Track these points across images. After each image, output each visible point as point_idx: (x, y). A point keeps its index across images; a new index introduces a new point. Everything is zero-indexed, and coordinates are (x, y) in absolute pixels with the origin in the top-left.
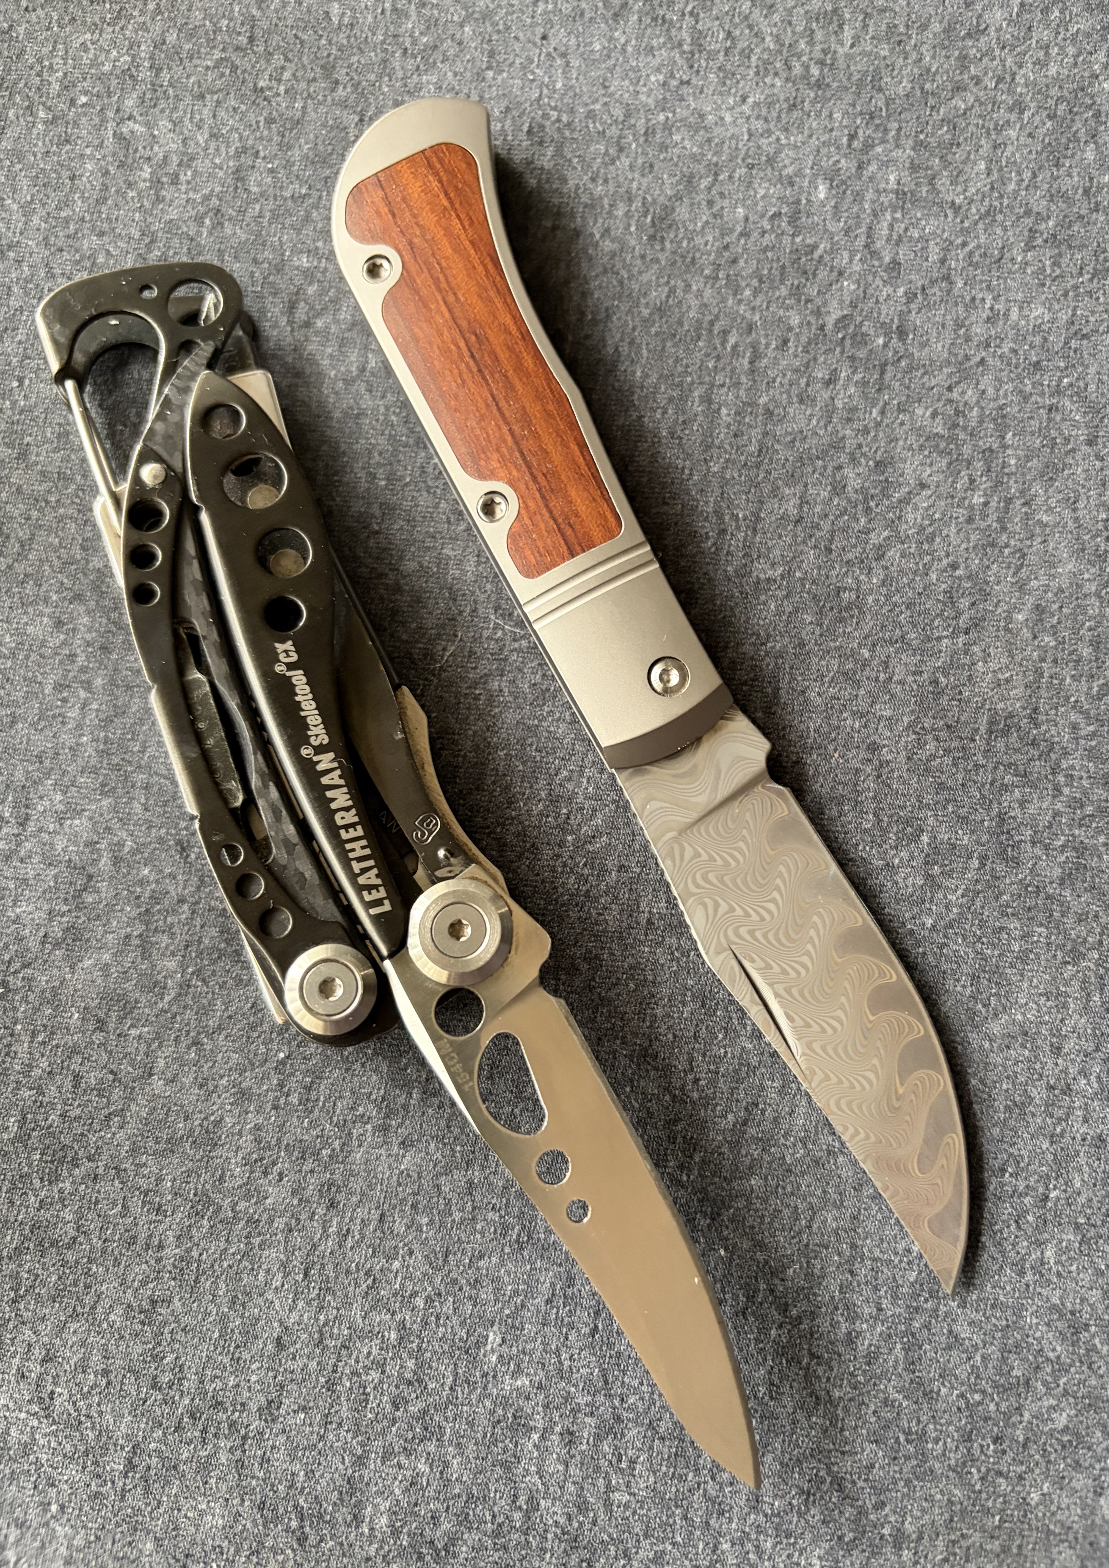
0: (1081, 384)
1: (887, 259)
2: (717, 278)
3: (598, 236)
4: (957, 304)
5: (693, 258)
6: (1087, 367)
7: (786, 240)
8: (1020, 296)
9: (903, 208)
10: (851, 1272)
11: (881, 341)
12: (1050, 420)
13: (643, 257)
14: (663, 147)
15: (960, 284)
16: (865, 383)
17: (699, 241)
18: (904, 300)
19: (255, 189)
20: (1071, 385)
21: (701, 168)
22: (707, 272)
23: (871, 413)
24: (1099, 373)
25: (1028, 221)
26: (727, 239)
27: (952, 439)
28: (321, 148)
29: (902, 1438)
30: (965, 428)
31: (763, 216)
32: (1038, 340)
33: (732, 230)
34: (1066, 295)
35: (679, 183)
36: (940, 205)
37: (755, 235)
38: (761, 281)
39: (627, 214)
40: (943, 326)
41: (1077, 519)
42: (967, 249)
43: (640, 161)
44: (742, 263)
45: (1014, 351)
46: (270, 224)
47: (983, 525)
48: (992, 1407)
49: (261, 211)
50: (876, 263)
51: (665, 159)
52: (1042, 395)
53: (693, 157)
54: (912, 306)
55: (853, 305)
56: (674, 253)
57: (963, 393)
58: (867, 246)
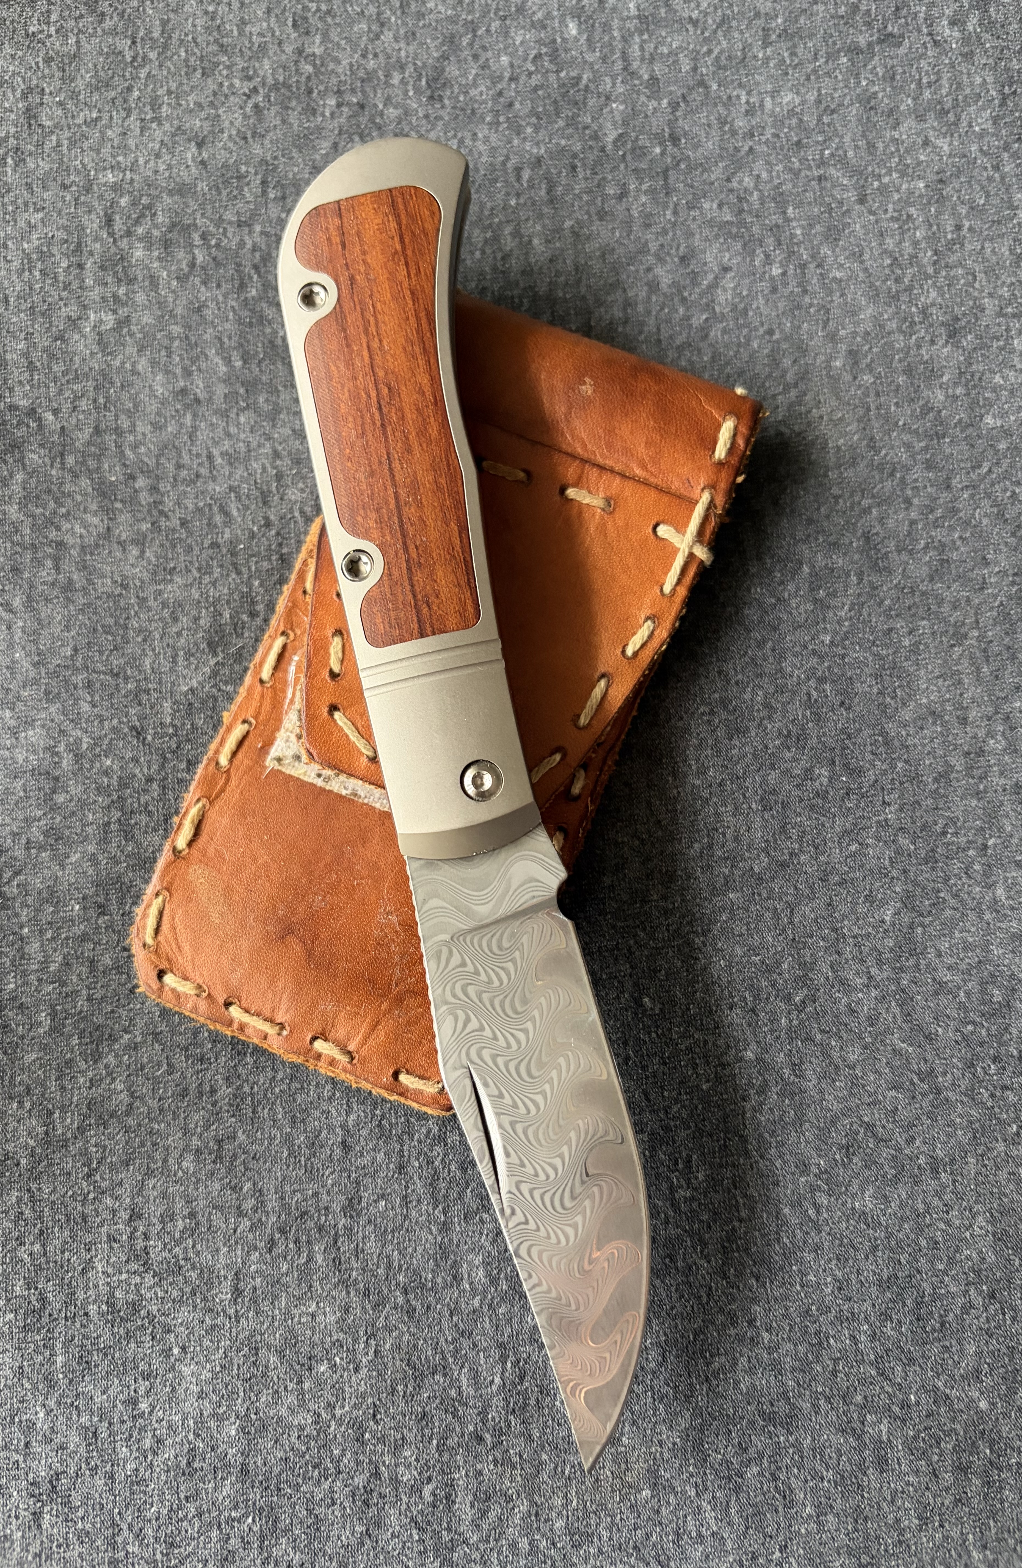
0: (841, 152)
1: (646, 77)
2: (498, 123)
3: (381, 106)
4: (716, 105)
5: (473, 110)
6: (842, 137)
7: (552, 77)
8: (769, 87)
9: (647, 30)
10: (838, 953)
11: (658, 150)
12: (822, 189)
13: (427, 116)
14: (421, 15)
15: (715, 87)
16: (652, 191)
17: (473, 92)
18: (669, 110)
19: (48, 123)
20: (832, 155)
21: (459, 28)
22: (488, 119)
23: (665, 215)
24: (854, 141)
25: (761, 22)
26: (500, 86)
27: (742, 223)
28: (101, 73)
29: (916, 1080)
30: (750, 212)
31: (525, 60)
32: (794, 121)
33: (501, 78)
34: (808, 78)
35: (443, 44)
36: (680, 21)
37: (523, 78)
38: (539, 118)
39: (402, 81)
40: (709, 126)
41: (866, 270)
42: (713, 56)
43: (402, 32)
44: (517, 106)
45: (777, 136)
46: (69, 150)
47: (786, 291)
48: (984, 1032)
49: (58, 141)
50: (637, 82)
51: (424, 26)
52: (810, 168)
53: (449, 18)
54: (678, 114)
55: (625, 123)
56: (454, 108)
57: (740, 182)
58: (625, 69)
